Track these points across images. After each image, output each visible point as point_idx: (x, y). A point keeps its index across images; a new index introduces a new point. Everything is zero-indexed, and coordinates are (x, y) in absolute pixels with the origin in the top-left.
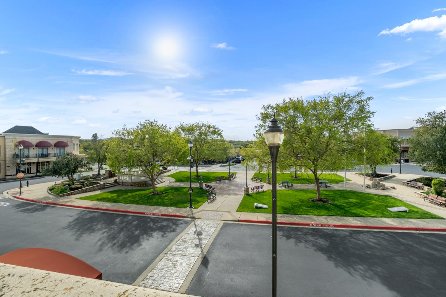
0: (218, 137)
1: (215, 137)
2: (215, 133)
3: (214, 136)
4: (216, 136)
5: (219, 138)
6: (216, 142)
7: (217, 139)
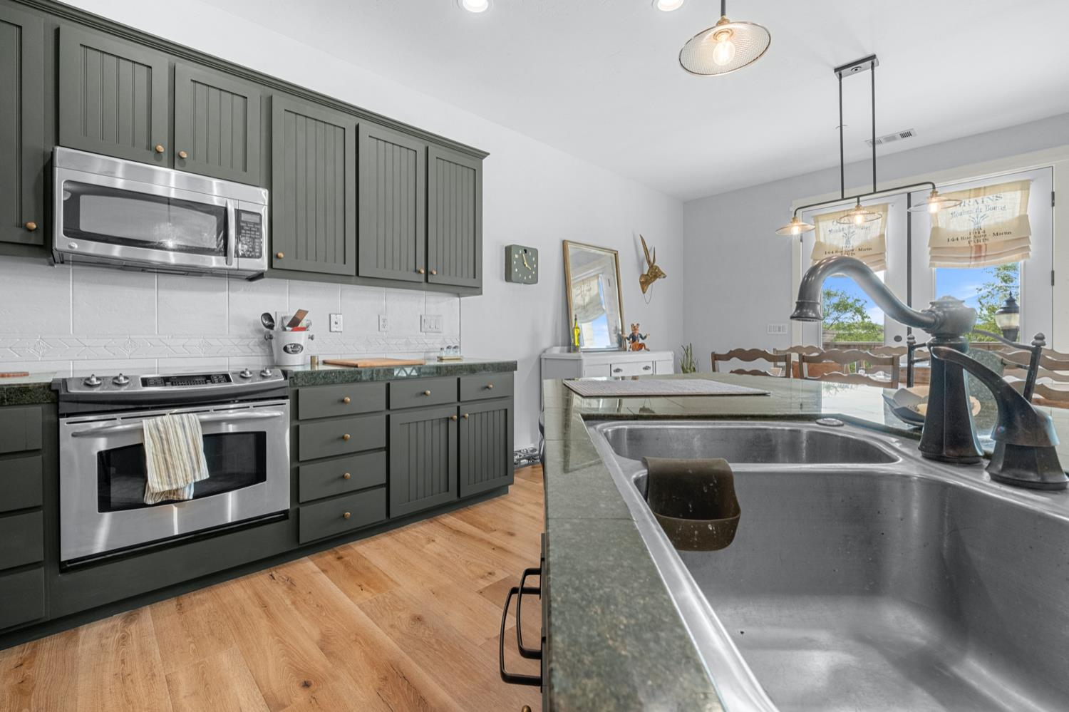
0: (855, 317)
1: (848, 318)
2: (846, 309)
3: (843, 316)
4: (849, 314)
5: (856, 320)
6: (849, 330)
7: (851, 321)
